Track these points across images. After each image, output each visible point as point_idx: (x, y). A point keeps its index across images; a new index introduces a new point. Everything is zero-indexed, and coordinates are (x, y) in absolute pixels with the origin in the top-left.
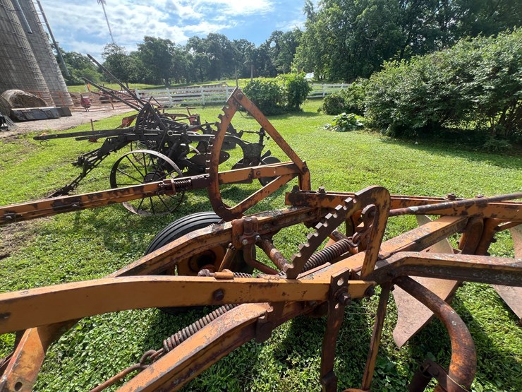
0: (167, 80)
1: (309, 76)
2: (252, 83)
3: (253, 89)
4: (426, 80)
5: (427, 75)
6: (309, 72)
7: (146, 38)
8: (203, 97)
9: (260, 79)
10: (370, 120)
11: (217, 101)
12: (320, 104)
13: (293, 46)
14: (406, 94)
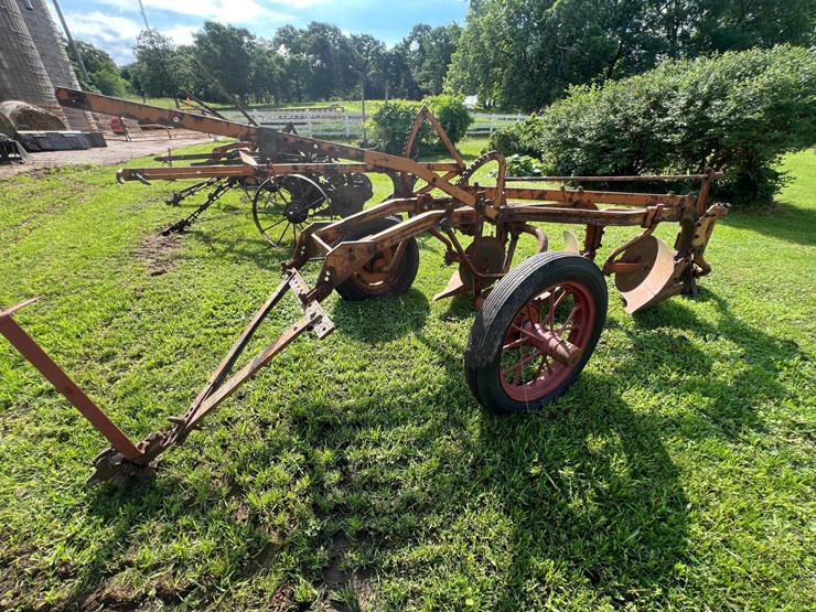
0: (242, 98)
1: (471, 101)
2: (387, 108)
3: (388, 117)
4: (616, 112)
5: (617, 105)
6: (470, 94)
7: (208, 25)
8: (310, 126)
9: (398, 101)
10: (550, 166)
11: (332, 134)
12: (484, 144)
13: (446, 51)
14: (591, 130)
